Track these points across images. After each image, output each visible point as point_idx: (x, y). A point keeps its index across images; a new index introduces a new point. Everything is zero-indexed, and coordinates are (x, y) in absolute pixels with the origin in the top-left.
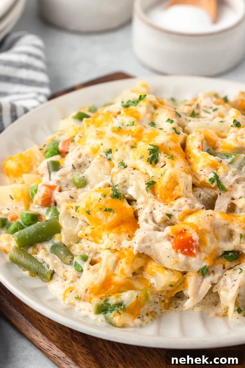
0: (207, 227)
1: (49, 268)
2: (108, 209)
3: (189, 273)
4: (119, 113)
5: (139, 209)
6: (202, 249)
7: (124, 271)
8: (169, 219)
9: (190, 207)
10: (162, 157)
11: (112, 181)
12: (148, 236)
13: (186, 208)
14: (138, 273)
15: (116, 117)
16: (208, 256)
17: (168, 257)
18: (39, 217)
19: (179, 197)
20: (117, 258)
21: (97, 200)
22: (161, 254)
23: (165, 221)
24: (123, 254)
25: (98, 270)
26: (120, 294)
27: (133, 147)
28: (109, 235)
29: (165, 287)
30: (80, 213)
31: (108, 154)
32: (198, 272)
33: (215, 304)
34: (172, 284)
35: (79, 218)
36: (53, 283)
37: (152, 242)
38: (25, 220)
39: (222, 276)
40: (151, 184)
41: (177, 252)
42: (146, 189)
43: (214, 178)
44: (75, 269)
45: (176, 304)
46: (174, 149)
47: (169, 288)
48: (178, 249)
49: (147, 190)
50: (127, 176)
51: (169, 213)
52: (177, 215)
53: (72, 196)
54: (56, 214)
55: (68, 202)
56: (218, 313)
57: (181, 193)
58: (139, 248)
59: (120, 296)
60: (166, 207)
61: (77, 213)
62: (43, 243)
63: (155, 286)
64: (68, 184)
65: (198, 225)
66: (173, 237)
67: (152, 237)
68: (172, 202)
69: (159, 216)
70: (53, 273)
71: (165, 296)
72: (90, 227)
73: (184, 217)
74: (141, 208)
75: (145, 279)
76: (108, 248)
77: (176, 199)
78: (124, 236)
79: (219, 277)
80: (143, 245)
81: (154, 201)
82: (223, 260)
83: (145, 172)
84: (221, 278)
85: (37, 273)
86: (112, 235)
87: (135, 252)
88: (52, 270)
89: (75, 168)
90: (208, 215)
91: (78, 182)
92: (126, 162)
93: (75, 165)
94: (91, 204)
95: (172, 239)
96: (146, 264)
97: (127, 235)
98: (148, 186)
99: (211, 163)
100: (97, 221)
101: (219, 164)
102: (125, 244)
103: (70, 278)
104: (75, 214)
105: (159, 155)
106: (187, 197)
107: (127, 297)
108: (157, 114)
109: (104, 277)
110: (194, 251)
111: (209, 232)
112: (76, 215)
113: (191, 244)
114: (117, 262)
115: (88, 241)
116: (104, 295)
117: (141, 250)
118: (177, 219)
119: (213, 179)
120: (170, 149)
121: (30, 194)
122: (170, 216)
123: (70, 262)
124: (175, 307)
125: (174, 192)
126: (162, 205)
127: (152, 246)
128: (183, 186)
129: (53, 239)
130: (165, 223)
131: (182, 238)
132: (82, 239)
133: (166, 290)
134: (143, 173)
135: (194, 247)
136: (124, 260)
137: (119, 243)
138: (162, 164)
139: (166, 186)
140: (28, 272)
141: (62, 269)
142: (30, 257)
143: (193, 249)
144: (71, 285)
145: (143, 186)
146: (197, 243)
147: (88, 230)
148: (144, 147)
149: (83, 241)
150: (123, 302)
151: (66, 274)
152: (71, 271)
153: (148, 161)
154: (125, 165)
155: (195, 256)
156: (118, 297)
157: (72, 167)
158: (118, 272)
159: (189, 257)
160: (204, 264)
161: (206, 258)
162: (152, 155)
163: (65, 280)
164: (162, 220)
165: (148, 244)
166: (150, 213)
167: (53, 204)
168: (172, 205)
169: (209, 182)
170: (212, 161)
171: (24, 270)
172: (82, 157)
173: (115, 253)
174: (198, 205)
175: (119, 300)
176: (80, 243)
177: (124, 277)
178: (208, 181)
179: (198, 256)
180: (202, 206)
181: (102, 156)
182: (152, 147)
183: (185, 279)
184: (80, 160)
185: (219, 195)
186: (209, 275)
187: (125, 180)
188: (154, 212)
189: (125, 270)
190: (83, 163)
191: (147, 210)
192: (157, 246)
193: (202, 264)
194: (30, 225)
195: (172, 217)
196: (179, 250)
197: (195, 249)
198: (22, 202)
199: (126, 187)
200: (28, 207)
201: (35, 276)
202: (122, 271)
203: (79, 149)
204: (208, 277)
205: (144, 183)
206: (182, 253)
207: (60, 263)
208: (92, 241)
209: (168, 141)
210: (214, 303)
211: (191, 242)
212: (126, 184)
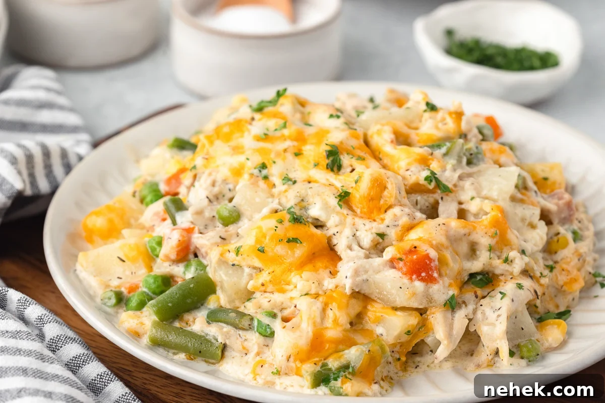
0: (443, 240)
1: (217, 341)
2: (291, 239)
3: (431, 310)
4: (253, 119)
5: (334, 235)
6: (443, 272)
7: (338, 321)
8: (381, 240)
9: (409, 219)
10: (346, 160)
11: (280, 204)
12: (361, 265)
13: (404, 220)
14: (357, 322)
15: (250, 124)
16: (452, 281)
17: (401, 288)
18: (171, 280)
19: (390, 207)
20: (323, 304)
21: (272, 229)
22: (389, 286)
23: (376, 245)
24: (331, 298)
25: (299, 326)
26: (341, 353)
27: (298, 154)
28: (303, 275)
29: (399, 337)
30: (245, 256)
31: (261, 170)
32: (445, 305)
33: (470, 354)
34: (409, 330)
35: (243, 264)
36: (227, 363)
37: (369, 273)
38: (153, 286)
39: (476, 308)
40: (344, 197)
41: (411, 279)
42: (338, 203)
43: (431, 175)
44: (260, 333)
45: (414, 362)
46: (359, 148)
47: (405, 338)
48: (413, 275)
49: (340, 206)
50: (303, 192)
51: (380, 231)
52: (392, 233)
53: (223, 236)
54: (202, 268)
55: (220, 245)
56: (480, 364)
57: (392, 201)
58: (353, 283)
59: (343, 355)
60: (374, 224)
61: (239, 258)
62: (193, 312)
63: (384, 337)
64: (206, 225)
65: (430, 239)
66: (401, 259)
67: (367, 267)
68: (382, 216)
69: (367, 239)
70: (224, 347)
71: (398, 352)
72: (267, 272)
73: (404, 234)
74: (337, 232)
75: (368, 330)
76: (304, 293)
77: (386, 212)
78: (324, 274)
79: (474, 310)
80: (359, 279)
81: (353, 219)
82: (470, 287)
83: (327, 183)
84: (476, 311)
85: (200, 352)
86: (306, 274)
87: (348, 291)
88: (223, 342)
89: (211, 200)
90: (439, 225)
91: (228, 215)
92: (292, 176)
93: (211, 197)
94: (264, 236)
95: (400, 262)
96: (365, 307)
97: (328, 271)
98: (340, 200)
99: (418, 157)
100: (277, 260)
101: (430, 157)
102: (329, 283)
103: (255, 349)
104: (235, 260)
105: (342, 157)
106: (401, 205)
107: (354, 354)
108: (309, 113)
109: (311, 334)
110: (435, 275)
111: (447, 248)
112: (237, 260)
113: (429, 264)
114: (324, 310)
115: (265, 293)
116: (317, 359)
117: (357, 286)
118: (394, 239)
119: (430, 177)
120: (354, 148)
121: (150, 250)
122: (382, 235)
123: (249, 325)
124: (415, 367)
125: (382, 202)
126: (367, 222)
127: (370, 280)
128: (395, 190)
129: (206, 305)
130: (375, 249)
131: (415, 257)
132: (254, 293)
133: (399, 343)
134: (325, 185)
135: (433, 268)
136: (334, 305)
137: (320, 284)
138: (350, 169)
139: (369, 195)
140: (184, 354)
141: (237, 339)
142: (182, 332)
143: (433, 272)
144: (258, 358)
145: (334, 202)
146: (437, 263)
147: (264, 277)
148: (315, 151)
149: (257, 295)
150: (350, 362)
151: (246, 344)
152: (253, 339)
153: (327, 168)
154: (293, 180)
155: (438, 282)
156: (340, 357)
157: (207, 200)
158: (329, 323)
159: (429, 285)
160: (451, 293)
161: (450, 285)
162: (331, 159)
163: (246, 354)
164: (372, 244)
165: (365, 277)
166: (353, 236)
167: (191, 256)
168: (383, 220)
169: (425, 183)
170: (418, 154)
171: (175, 354)
172: (217, 184)
173: (318, 298)
174: (419, 215)
175: (343, 361)
176: (253, 299)
177: (339, 329)
178: (422, 182)
179: (441, 282)
180: (424, 216)
181: (253, 174)
182: (328, 148)
183: (426, 320)
184: (216, 190)
185: (440, 201)
186: (460, 307)
187: (301, 199)
188: (358, 234)
189: (340, 319)
190: (220, 193)
191: (347, 232)
192: (378, 277)
193: (448, 293)
194: (162, 292)
195: (385, 237)
196: (414, 277)
197: (435, 271)
198: (141, 263)
199: (305, 209)
200: (150, 269)
201: (195, 358)
202: (335, 321)
203: (210, 174)
204: (458, 311)
205: (334, 197)
206: (419, 280)
207: (233, 331)
208: (272, 292)
209: (347, 138)
210: (467, 353)
211: (428, 262)
212: (304, 204)
